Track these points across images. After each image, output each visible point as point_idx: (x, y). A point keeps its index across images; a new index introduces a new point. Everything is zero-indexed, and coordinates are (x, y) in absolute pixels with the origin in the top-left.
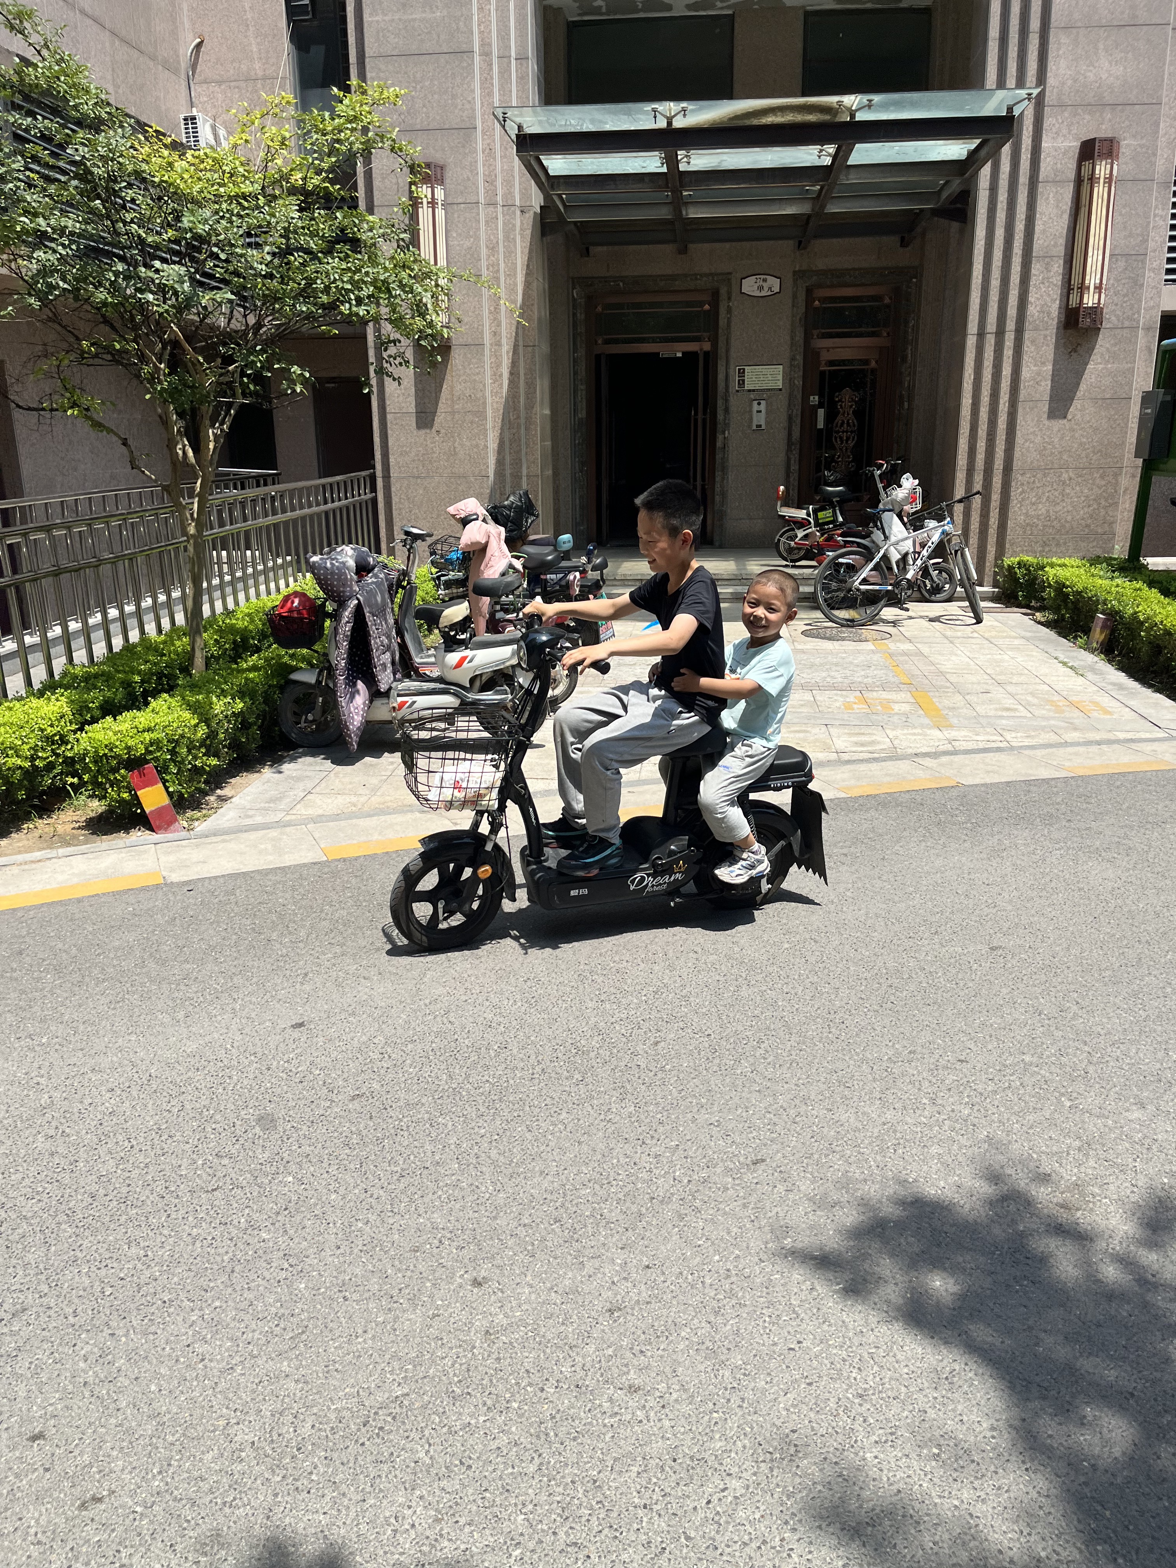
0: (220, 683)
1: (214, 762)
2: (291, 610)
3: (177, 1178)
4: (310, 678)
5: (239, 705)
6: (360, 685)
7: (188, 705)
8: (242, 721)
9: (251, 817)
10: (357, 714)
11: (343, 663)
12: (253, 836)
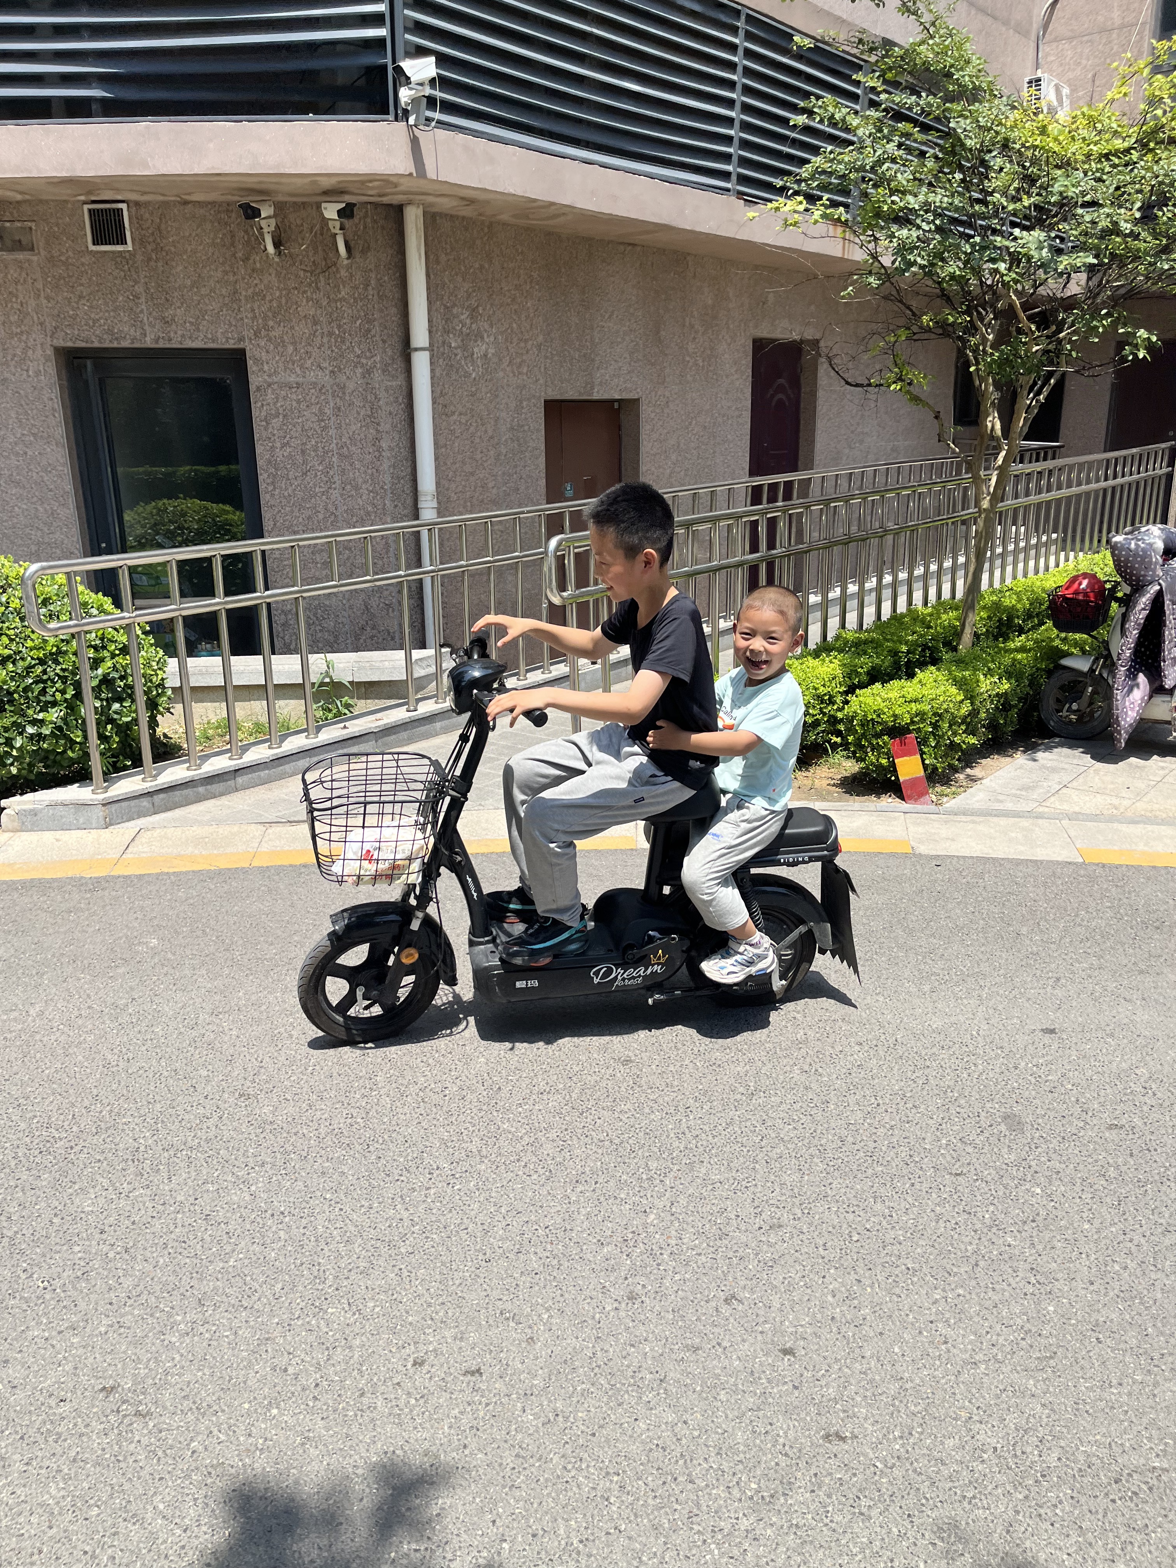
0: (988, 662)
1: (972, 740)
2: (1077, 592)
3: (922, 1151)
4: (1083, 665)
5: (1006, 686)
6: (1142, 678)
7: (954, 680)
8: (1004, 703)
9: (1001, 802)
10: (1132, 709)
11: (1128, 653)
12: (1003, 821)
